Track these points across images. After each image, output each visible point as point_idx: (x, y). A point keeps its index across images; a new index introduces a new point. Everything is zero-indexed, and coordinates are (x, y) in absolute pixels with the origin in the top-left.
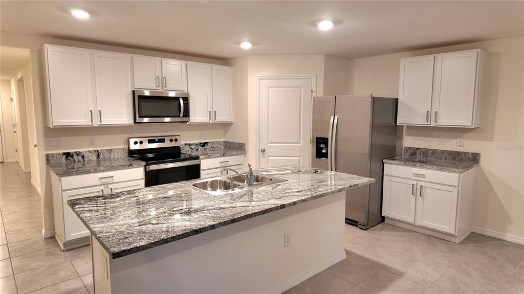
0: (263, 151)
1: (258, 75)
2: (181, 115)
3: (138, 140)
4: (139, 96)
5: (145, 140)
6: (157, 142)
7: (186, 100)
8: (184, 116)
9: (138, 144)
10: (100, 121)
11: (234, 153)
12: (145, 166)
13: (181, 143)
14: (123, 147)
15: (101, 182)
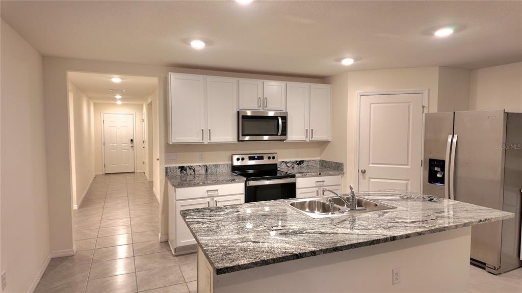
0: (364, 172)
1: (358, 92)
2: (279, 134)
3: (240, 157)
4: (242, 116)
5: (246, 157)
6: (256, 159)
7: (284, 119)
8: (281, 135)
9: (240, 160)
10: (210, 139)
11: (330, 173)
12: (246, 182)
13: (278, 160)
14: (227, 163)
15: (208, 195)
